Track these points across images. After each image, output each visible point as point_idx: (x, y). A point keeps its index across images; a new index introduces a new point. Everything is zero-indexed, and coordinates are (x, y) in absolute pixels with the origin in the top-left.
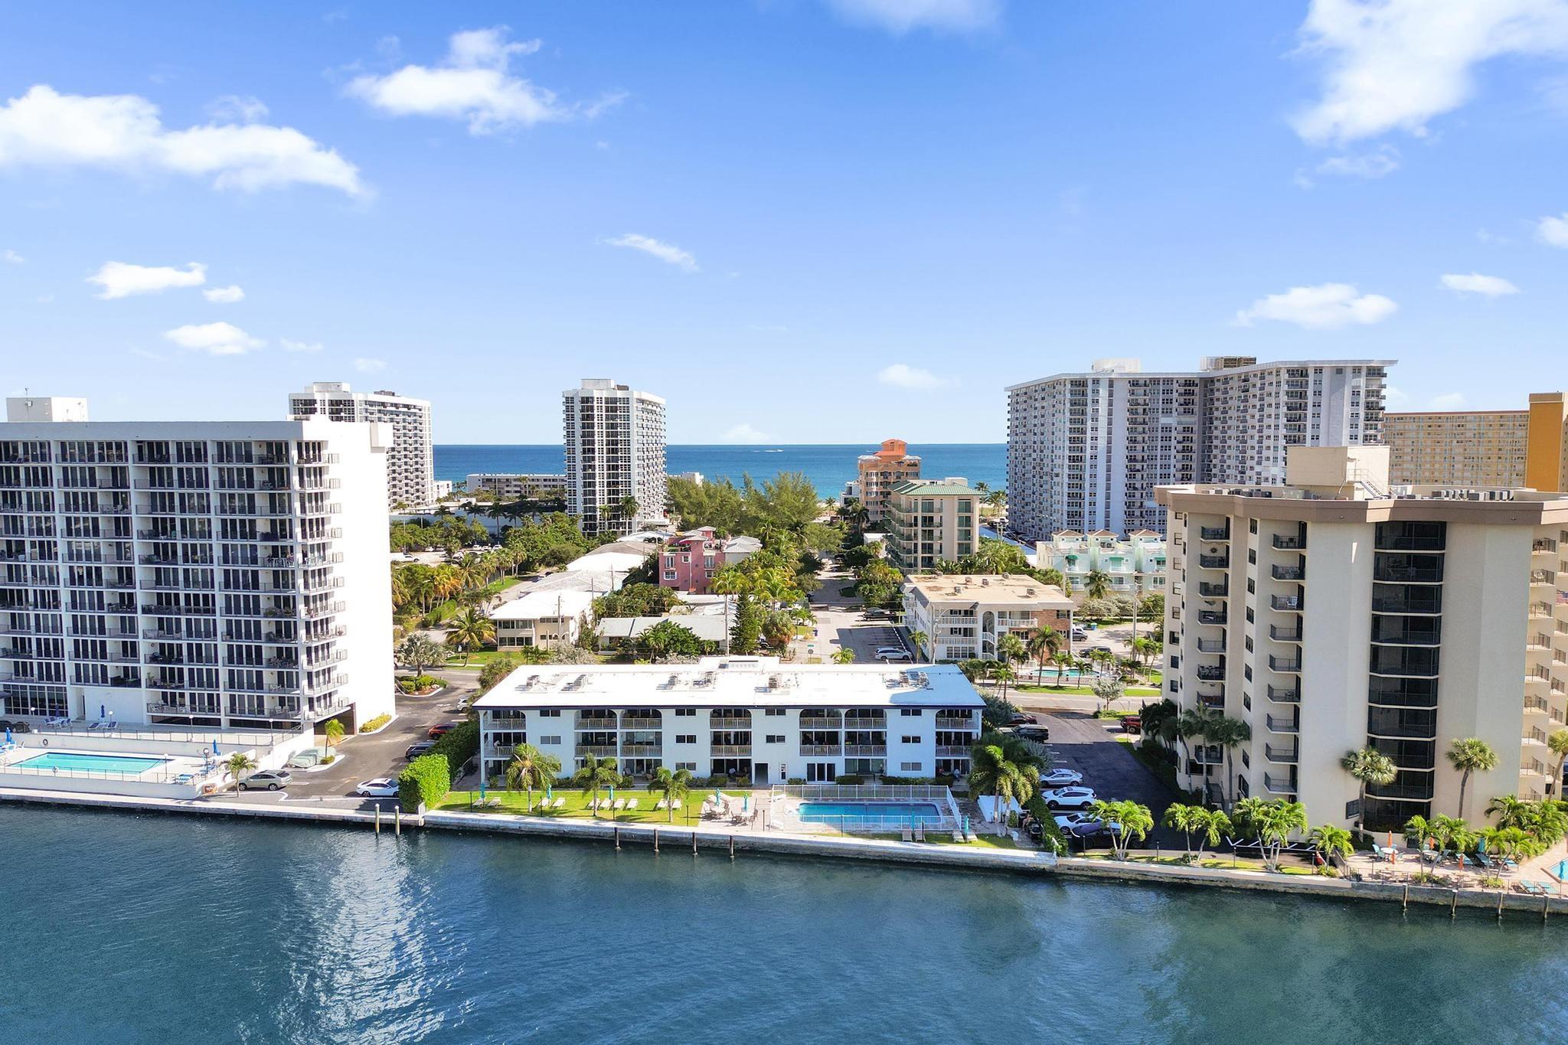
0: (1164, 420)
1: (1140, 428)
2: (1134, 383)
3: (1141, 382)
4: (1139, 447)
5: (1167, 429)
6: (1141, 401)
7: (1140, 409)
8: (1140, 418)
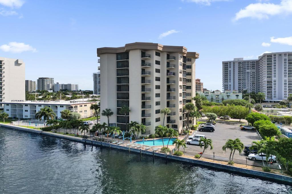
0: (247, 71)
1: (241, 73)
2: (240, 63)
3: (241, 62)
4: (241, 77)
5: (248, 73)
6: (241, 67)
7: (241, 68)
8: (241, 71)
